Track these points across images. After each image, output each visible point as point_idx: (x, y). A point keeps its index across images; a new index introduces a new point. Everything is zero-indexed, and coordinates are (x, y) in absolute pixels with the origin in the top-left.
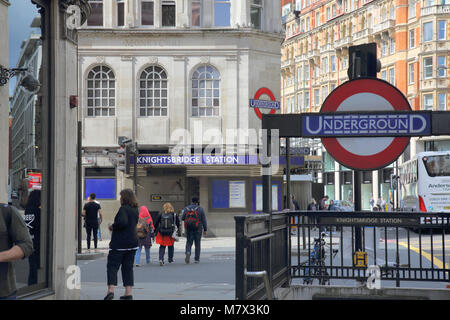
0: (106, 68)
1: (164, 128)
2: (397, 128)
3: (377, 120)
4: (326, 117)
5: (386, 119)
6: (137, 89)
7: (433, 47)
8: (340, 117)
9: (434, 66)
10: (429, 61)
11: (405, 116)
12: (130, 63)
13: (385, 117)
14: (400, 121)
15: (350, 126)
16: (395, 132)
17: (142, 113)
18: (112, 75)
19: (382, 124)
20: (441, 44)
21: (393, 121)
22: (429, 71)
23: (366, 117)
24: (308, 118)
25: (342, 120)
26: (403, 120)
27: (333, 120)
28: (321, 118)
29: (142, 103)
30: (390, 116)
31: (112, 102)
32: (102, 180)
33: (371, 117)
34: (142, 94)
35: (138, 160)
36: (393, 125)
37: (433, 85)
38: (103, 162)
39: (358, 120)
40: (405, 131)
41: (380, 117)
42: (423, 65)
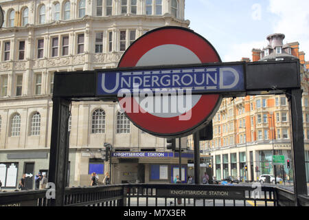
0: (101, 110)
1: (128, 139)
2: (204, 84)
3: (181, 75)
4: (124, 74)
5: (192, 74)
6: (116, 120)
7: (261, 110)
8: (140, 73)
9: (262, 118)
10: (259, 116)
11: (214, 70)
12: (113, 108)
13: (191, 71)
14: (208, 75)
15: (150, 83)
16: (203, 88)
17: (118, 132)
18: (104, 113)
19: (187, 80)
20: (264, 109)
21: (199, 75)
22: (260, 120)
23: (169, 72)
24: (104, 75)
25: (142, 76)
26: (212, 74)
27: (132, 76)
28: (118, 74)
29: (118, 126)
30: (197, 70)
31: (104, 126)
32: (97, 165)
33: (174, 71)
34: (118, 122)
35: (114, 154)
36: (199, 80)
37: (261, 126)
38: (98, 155)
39: (160, 76)
40: (214, 88)
41: (184, 71)
42: (257, 118)
